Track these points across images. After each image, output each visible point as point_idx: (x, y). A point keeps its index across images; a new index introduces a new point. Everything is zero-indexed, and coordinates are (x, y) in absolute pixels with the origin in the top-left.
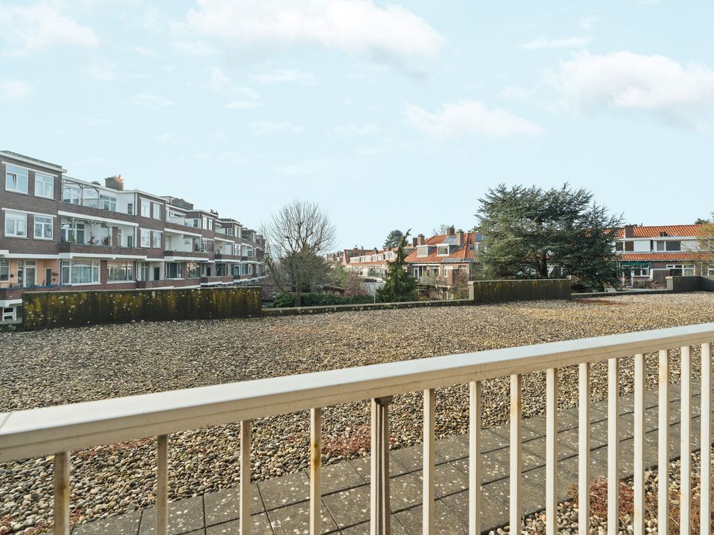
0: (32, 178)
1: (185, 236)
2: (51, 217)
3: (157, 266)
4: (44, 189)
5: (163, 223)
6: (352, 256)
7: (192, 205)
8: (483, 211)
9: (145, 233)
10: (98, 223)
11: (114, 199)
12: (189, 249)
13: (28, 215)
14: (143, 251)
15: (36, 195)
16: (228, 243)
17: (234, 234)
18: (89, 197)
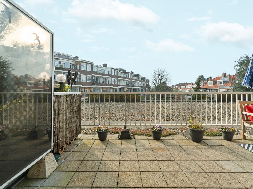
0: (87, 66)
1: (124, 80)
2: (91, 76)
3: (116, 89)
4: (89, 69)
5: (117, 76)
6: (182, 86)
7: (126, 70)
8: (237, 66)
9: (113, 79)
10: (101, 77)
11: (105, 70)
12: (125, 84)
13: (86, 76)
14: (112, 85)
15: (87, 70)
16: (137, 82)
17: (138, 79)
18: (99, 70)
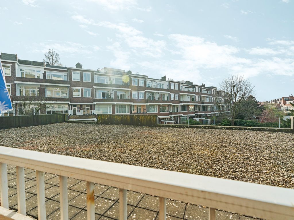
0: (138, 80)
1: (188, 95)
2: (144, 92)
3: (177, 107)
4: (142, 85)
5: (180, 91)
7: (192, 83)
9: (172, 95)
10: (156, 93)
11: (163, 84)
12: (189, 100)
13: (138, 92)
14: (171, 102)
15: (140, 86)
16: (208, 97)
17: (211, 93)
